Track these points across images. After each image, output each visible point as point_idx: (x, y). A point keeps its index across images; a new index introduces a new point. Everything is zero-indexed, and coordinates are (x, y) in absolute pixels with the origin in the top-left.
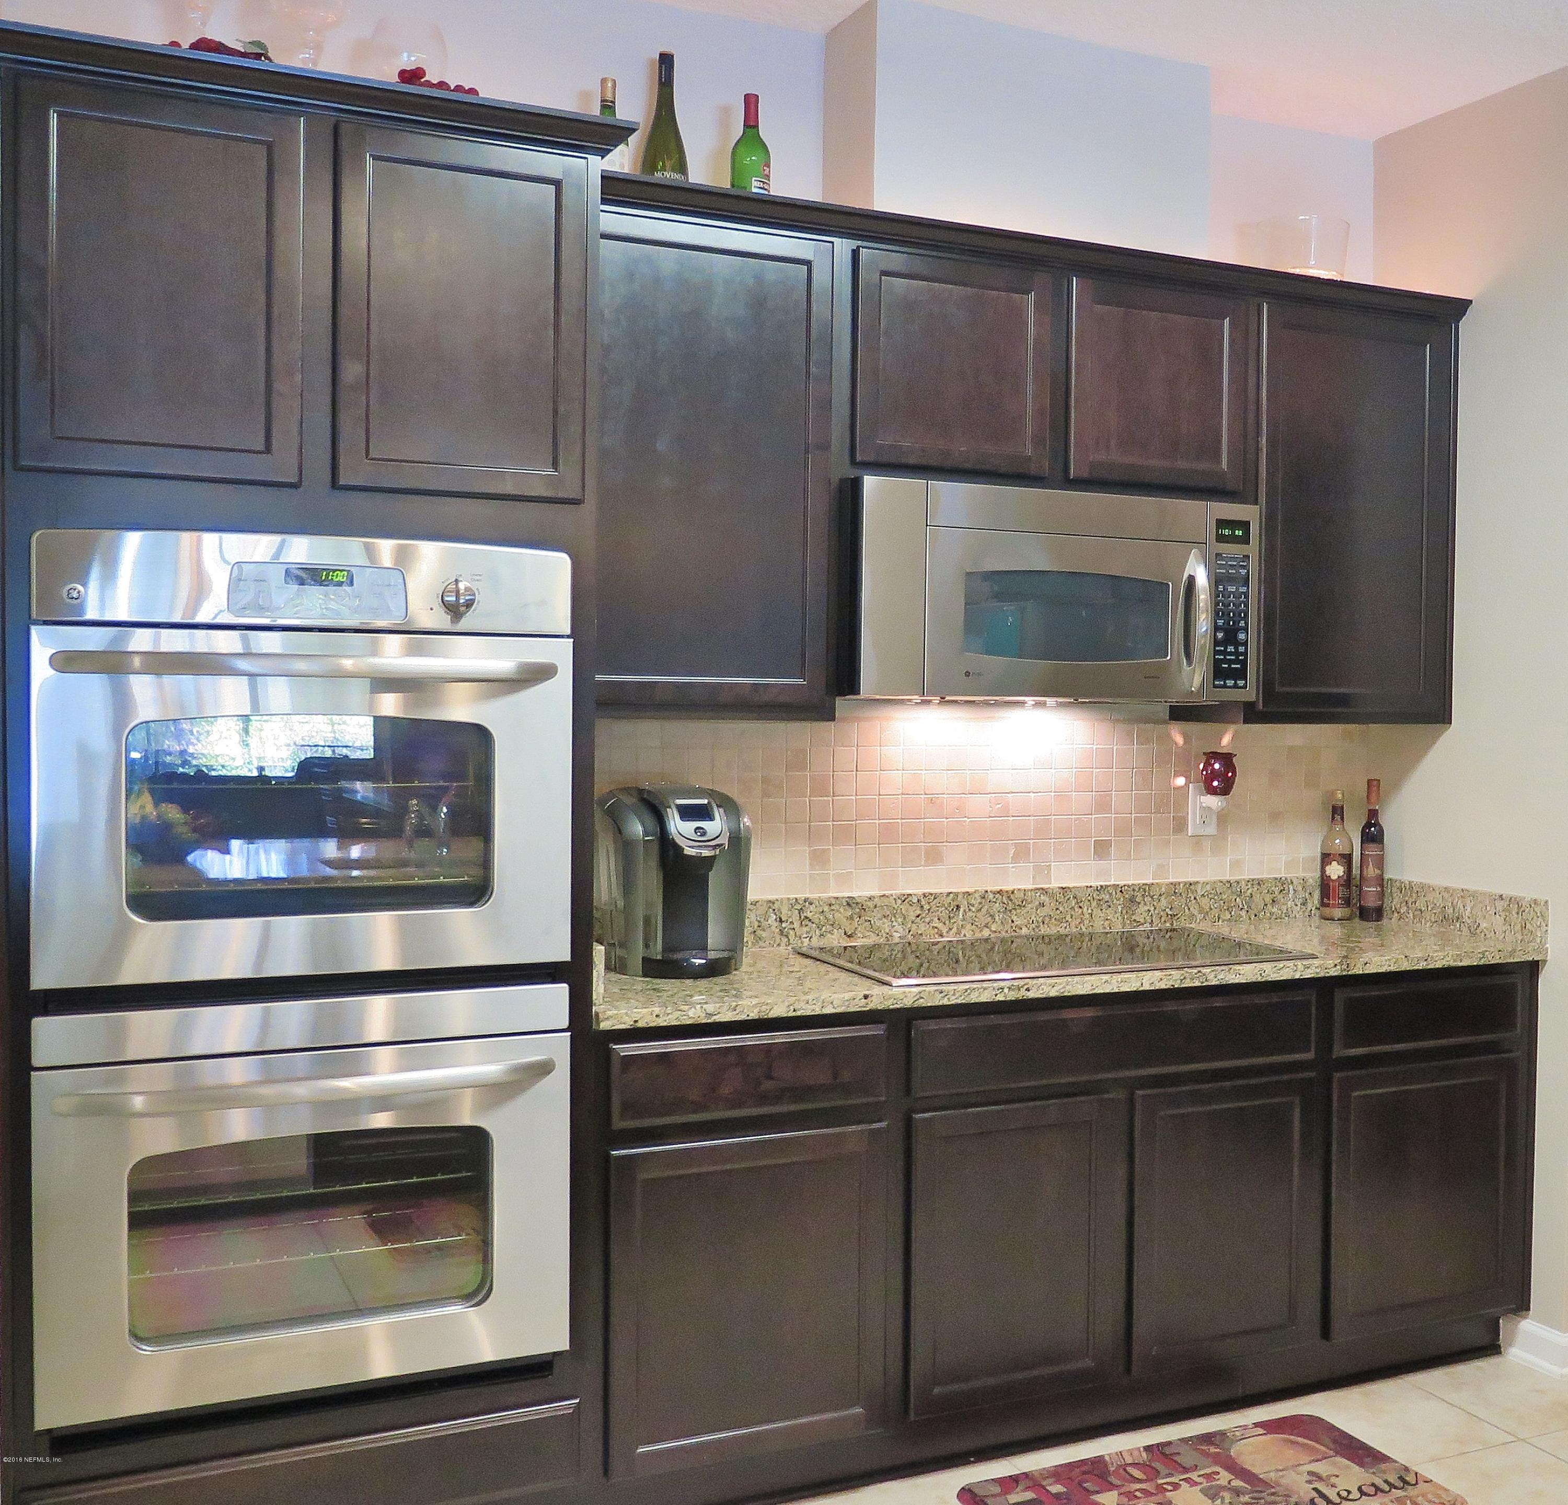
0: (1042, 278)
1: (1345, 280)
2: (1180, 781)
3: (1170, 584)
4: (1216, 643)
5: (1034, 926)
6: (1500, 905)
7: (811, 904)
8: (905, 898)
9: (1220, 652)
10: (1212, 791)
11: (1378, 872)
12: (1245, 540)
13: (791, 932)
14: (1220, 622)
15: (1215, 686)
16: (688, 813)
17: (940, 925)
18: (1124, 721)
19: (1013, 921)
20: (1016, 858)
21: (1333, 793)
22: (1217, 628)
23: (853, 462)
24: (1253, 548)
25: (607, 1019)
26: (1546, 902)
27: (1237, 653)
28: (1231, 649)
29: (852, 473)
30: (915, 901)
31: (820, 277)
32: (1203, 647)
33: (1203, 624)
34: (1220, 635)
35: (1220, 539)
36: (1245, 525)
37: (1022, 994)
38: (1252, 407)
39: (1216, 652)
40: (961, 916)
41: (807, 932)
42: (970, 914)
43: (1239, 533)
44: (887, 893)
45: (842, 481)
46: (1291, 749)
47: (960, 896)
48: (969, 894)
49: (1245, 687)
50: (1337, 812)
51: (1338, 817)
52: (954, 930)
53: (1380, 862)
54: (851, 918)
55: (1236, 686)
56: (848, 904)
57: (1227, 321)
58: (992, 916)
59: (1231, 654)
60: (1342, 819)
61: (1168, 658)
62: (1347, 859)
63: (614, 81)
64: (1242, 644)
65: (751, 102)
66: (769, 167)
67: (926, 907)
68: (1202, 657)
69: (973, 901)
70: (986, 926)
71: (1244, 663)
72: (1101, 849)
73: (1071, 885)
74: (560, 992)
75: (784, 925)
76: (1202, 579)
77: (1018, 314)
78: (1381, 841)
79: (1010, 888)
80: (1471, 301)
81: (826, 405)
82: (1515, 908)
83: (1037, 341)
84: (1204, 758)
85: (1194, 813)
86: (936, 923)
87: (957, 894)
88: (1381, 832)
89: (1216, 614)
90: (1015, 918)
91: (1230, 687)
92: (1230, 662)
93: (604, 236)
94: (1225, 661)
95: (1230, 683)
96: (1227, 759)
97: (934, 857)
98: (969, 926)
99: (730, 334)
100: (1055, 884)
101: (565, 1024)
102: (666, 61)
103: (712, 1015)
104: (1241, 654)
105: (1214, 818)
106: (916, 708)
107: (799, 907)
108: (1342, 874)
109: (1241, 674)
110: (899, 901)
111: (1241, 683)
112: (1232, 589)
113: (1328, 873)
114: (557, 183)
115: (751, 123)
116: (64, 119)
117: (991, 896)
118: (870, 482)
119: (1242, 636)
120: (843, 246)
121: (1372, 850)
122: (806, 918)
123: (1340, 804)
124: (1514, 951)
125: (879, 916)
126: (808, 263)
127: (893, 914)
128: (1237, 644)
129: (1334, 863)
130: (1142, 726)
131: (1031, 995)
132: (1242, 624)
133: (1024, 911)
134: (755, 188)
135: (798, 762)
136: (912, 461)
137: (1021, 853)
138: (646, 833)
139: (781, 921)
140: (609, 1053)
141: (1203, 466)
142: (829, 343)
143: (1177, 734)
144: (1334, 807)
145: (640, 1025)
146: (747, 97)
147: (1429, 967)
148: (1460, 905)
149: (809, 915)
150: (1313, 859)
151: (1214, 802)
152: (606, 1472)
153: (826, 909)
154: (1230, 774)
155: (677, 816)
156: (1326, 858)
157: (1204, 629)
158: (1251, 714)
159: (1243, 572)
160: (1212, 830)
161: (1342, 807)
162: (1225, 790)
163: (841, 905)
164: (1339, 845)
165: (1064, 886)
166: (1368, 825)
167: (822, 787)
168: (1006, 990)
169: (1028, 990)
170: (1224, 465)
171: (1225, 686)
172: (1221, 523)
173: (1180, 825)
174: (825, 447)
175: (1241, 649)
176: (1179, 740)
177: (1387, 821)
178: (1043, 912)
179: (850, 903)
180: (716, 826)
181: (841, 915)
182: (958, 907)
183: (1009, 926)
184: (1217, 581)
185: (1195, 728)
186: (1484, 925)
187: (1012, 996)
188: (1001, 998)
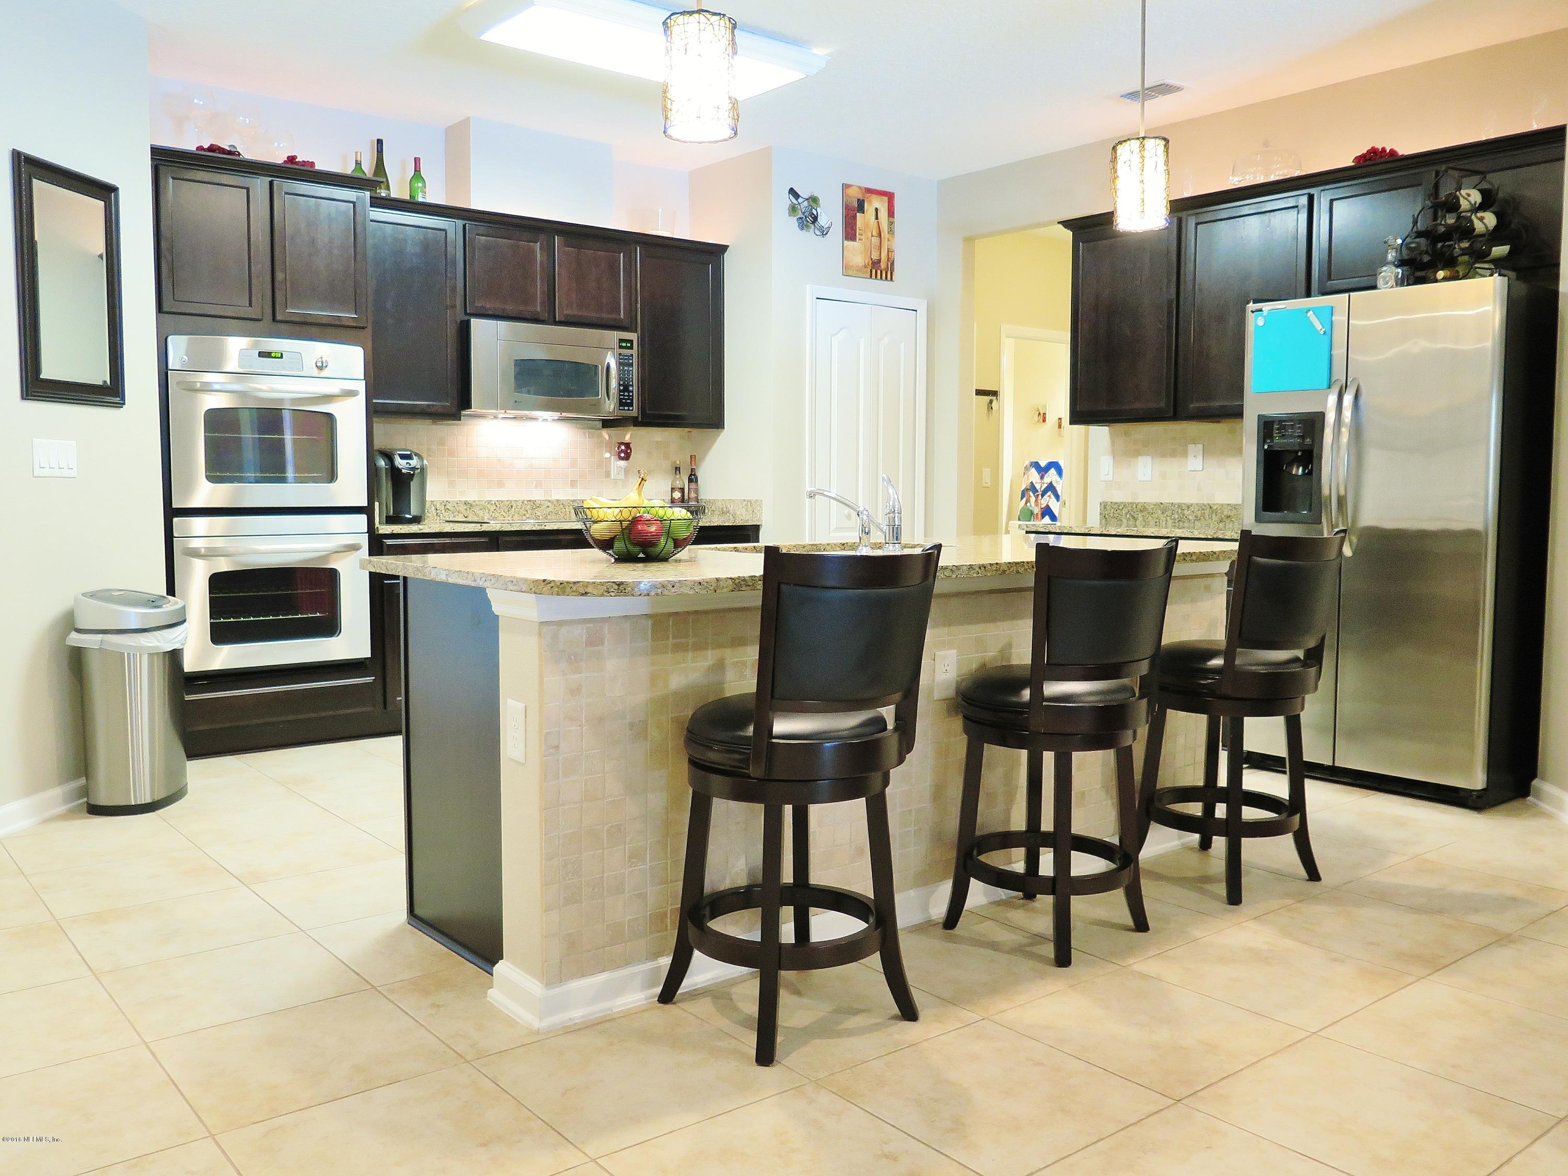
0: (542, 237)
1: (674, 237)
2: (607, 455)
3: (600, 366)
4: (620, 391)
5: (545, 516)
6: (744, 503)
7: (449, 503)
8: (489, 502)
9: (622, 395)
10: (621, 459)
11: (695, 495)
12: (631, 348)
13: (441, 515)
14: (622, 383)
15: (620, 410)
16: (403, 457)
17: (504, 514)
18: (584, 428)
19: (536, 514)
20: (536, 487)
21: (676, 462)
22: (620, 385)
23: (466, 313)
24: (634, 352)
25: (382, 529)
26: (762, 500)
27: (629, 396)
28: (626, 394)
29: (466, 318)
30: (494, 503)
31: (451, 235)
32: (614, 394)
33: (614, 383)
34: (622, 388)
35: (621, 347)
36: (631, 342)
37: (543, 528)
38: (633, 291)
39: (620, 395)
40: (513, 511)
41: (448, 515)
42: (517, 510)
43: (629, 345)
44: (481, 499)
45: (462, 322)
46: (657, 442)
47: (513, 502)
48: (517, 501)
49: (633, 410)
50: (677, 469)
51: (678, 472)
52: (511, 516)
53: (697, 491)
54: (466, 509)
55: (629, 410)
56: (465, 504)
57: (622, 254)
58: (527, 511)
59: (626, 396)
60: (680, 472)
61: (600, 397)
62: (682, 490)
63: (361, 153)
64: (631, 392)
65: (417, 161)
66: (425, 188)
67: (498, 506)
68: (614, 397)
69: (518, 504)
70: (524, 515)
71: (632, 400)
72: (573, 484)
73: (561, 499)
74: (363, 518)
75: (438, 511)
76: (613, 365)
77: (533, 252)
78: (697, 481)
79: (534, 499)
80: (728, 246)
81: (454, 289)
82: (749, 504)
83: (541, 263)
84: (618, 445)
85: (614, 469)
86: (503, 513)
87: (511, 501)
88: (697, 479)
89: (620, 379)
90: (537, 512)
91: (626, 410)
92: (626, 399)
93: (371, 221)
94: (624, 399)
95: (626, 408)
96: (628, 445)
97: (501, 484)
98: (516, 515)
99: (414, 260)
100: (554, 498)
101: (366, 531)
102: (380, 142)
103: (421, 530)
104: (631, 396)
105: (623, 471)
106: (491, 420)
107: (444, 504)
108: (680, 496)
109: (631, 404)
110: (487, 503)
111: (631, 408)
112: (626, 368)
113: (674, 496)
114: (354, 203)
115: (417, 170)
116: (174, 180)
117: (526, 502)
118: (474, 322)
119: (631, 388)
120: (460, 223)
121: (693, 486)
122: (448, 509)
123: (678, 466)
124: (748, 520)
125: (478, 509)
126: (445, 230)
127: (483, 508)
128: (629, 392)
129: (676, 492)
130: (590, 430)
131: (546, 528)
132: (631, 383)
133: (541, 509)
134: (420, 200)
135: (442, 442)
136: (490, 313)
137: (539, 484)
138: (386, 465)
139: (437, 510)
140: (382, 544)
141: (614, 316)
142: (454, 264)
143: (605, 434)
144: (676, 468)
145: (394, 532)
146: (415, 159)
147: (711, 525)
148: (729, 506)
149: (449, 508)
150: (668, 491)
151: (622, 463)
152: (385, 707)
153: (456, 505)
154: (629, 451)
155: (398, 457)
156: (673, 489)
157: (614, 387)
158: (636, 422)
159: (631, 361)
160: (622, 476)
161: (680, 467)
162: (627, 457)
163: (462, 503)
164: (678, 484)
165: (557, 499)
166: (691, 475)
167: (452, 453)
168: (536, 526)
169: (545, 526)
170: (622, 317)
171: (624, 409)
172: (621, 341)
173: (608, 474)
174: (454, 307)
175: (631, 394)
176: (607, 437)
177: (700, 474)
178: (549, 510)
179: (466, 503)
180: (414, 462)
181: (462, 508)
182: (512, 506)
183: (534, 516)
184: (620, 364)
185: (612, 431)
186: (738, 513)
187: (538, 528)
188: (534, 529)
